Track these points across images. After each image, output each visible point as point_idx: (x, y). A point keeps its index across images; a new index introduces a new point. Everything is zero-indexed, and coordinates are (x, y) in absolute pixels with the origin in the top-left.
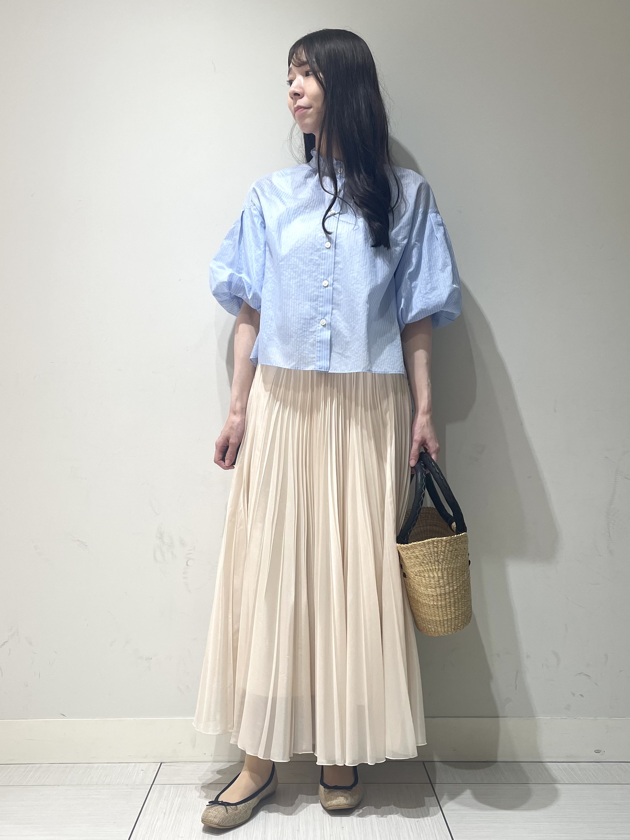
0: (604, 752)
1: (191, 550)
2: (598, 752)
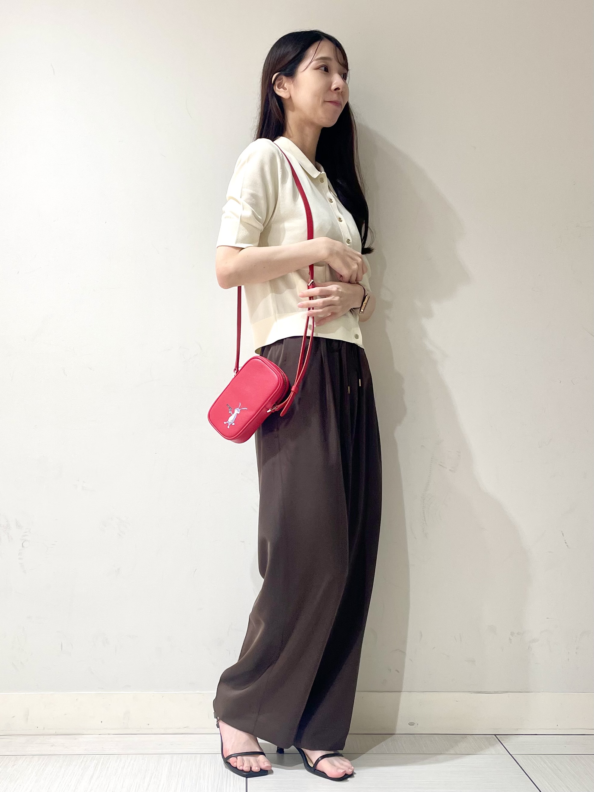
0: (418, 724)
1: (26, 532)
2: (412, 724)
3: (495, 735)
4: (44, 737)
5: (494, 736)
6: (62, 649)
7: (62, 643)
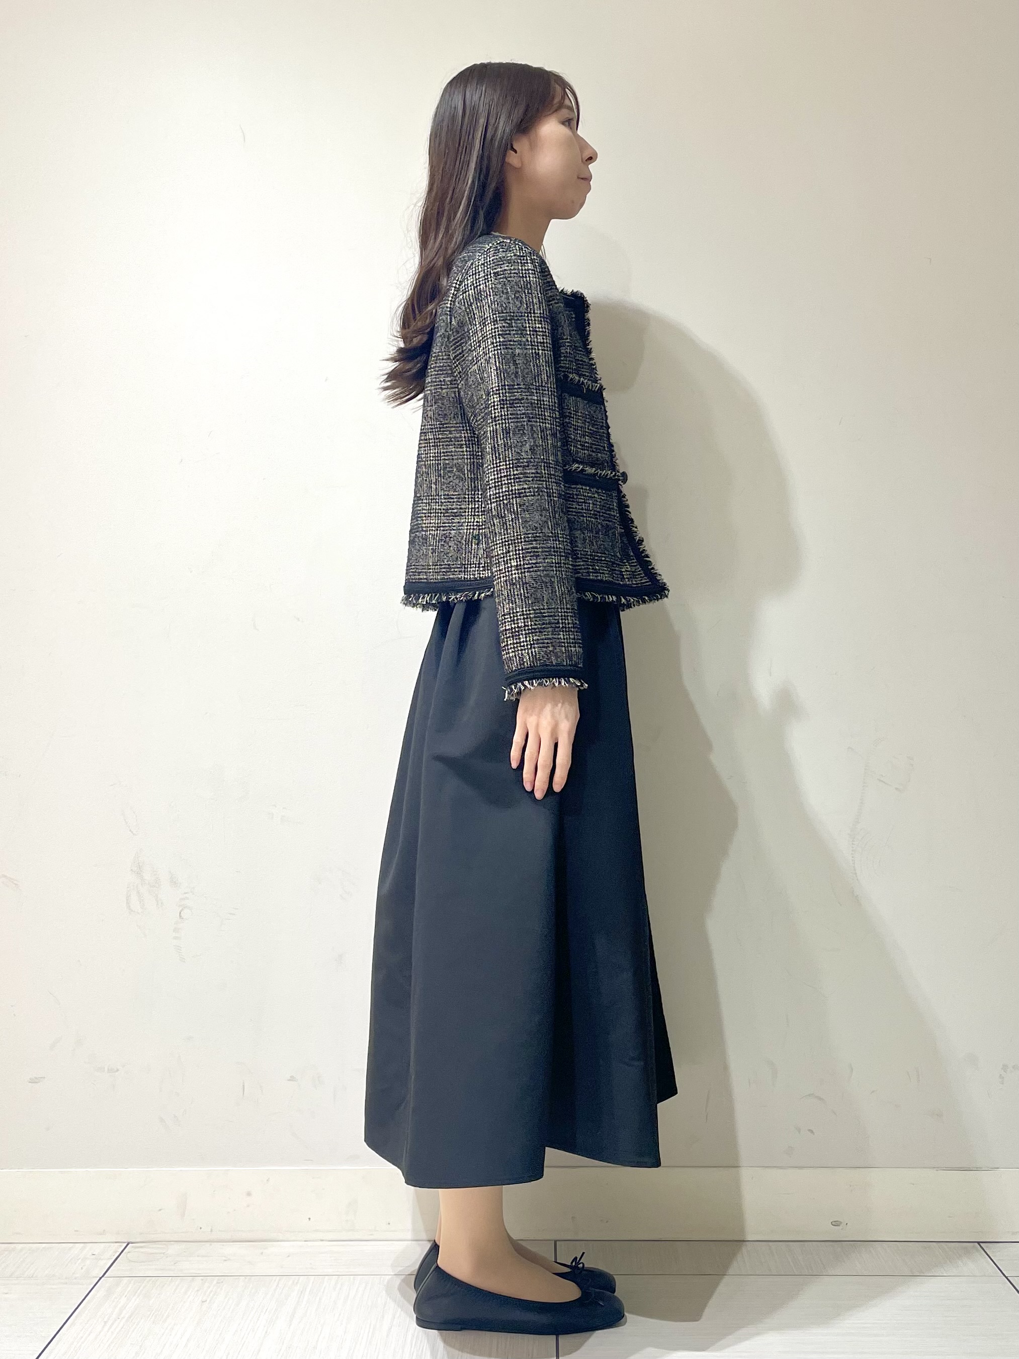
0: (847, 1224)
1: (185, 893)
2: (836, 1224)
3: (979, 1243)
4: (211, 1245)
5: (976, 1244)
6: (243, 1094)
7: (244, 1083)
